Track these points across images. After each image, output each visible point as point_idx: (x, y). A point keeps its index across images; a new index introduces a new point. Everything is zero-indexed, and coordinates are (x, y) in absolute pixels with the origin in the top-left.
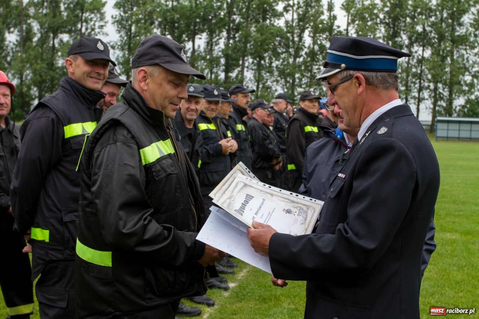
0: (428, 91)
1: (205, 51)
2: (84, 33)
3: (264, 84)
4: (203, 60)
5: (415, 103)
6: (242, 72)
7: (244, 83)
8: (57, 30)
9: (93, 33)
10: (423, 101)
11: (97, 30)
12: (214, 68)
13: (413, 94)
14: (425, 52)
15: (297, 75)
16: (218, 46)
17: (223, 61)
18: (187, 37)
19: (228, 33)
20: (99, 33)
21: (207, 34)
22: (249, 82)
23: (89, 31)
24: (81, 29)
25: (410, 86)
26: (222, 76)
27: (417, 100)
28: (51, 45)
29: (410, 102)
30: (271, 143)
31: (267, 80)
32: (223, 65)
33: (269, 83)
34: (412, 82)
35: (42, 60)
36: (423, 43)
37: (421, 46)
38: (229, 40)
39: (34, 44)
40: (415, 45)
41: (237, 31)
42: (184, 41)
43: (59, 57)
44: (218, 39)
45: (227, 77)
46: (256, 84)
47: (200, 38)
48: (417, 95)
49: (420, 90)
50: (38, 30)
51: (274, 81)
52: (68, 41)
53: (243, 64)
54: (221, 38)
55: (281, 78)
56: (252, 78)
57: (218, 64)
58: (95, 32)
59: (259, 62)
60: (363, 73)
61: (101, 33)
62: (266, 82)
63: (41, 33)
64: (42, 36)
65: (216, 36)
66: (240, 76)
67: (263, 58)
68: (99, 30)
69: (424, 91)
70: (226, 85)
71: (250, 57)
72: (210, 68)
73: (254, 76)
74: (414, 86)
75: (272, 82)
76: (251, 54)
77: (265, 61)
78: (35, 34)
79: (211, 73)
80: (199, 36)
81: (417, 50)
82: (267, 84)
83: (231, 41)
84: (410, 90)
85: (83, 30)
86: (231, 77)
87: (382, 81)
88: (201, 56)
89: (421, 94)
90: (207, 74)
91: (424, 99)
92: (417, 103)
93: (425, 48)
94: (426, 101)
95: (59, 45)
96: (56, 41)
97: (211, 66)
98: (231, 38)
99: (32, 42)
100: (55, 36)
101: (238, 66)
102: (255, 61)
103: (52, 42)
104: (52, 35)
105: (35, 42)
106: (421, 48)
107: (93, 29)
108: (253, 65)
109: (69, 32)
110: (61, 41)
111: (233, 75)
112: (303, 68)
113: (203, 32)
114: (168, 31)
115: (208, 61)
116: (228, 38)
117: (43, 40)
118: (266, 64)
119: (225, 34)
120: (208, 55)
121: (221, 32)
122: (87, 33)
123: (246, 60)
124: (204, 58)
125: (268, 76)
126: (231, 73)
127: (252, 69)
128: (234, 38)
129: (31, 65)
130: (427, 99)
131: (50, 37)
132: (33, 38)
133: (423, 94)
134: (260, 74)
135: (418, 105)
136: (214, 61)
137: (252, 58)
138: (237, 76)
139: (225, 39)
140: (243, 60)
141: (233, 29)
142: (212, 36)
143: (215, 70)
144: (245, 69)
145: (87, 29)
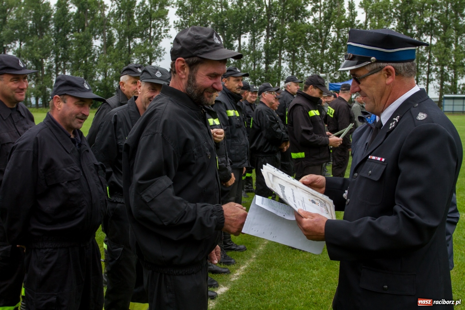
0: (436, 72)
1: (249, 47)
2: (153, 37)
3: (297, 72)
4: (248, 54)
5: (424, 84)
6: (279, 63)
7: (282, 72)
8: (132, 35)
9: (160, 36)
10: (431, 82)
11: (163, 34)
12: (257, 60)
13: (423, 76)
14: (432, 40)
15: (324, 64)
16: (260, 43)
17: (263, 54)
18: (234, 36)
19: (268, 31)
20: (164, 36)
21: (250, 33)
22: (285, 71)
23: (157, 34)
24: (150, 33)
25: (420, 69)
26: (264, 66)
27: (426, 81)
28: (127, 47)
29: (420, 83)
30: (279, 127)
31: (300, 69)
32: (264, 58)
33: (302, 71)
34: (422, 66)
35: (121, 59)
36: (431, 33)
37: (429, 35)
38: (268, 38)
39: (115, 47)
40: (423, 34)
41: (275, 29)
42: (233, 39)
43: (134, 57)
44: (260, 37)
45: (267, 68)
46: (291, 72)
47: (246, 37)
48: (426, 77)
49: (429, 73)
50: (117, 36)
51: (305, 70)
52: (140, 44)
53: (281, 56)
54: (262, 36)
55: (312, 67)
56: (288, 68)
57: (260, 57)
58: (161, 36)
59: (294, 54)
60: (392, 64)
61: (166, 36)
62: (300, 70)
63: (119, 38)
64: (120, 40)
65: (258, 35)
66: (278, 66)
67: (297, 51)
68: (165, 34)
69: (432, 73)
70: (267, 74)
71: (285, 51)
72: (254, 61)
73: (290, 66)
74: (424, 69)
75: (304, 71)
76: (287, 48)
77: (298, 54)
78: (115, 39)
79: (255, 65)
80: (244, 35)
81: (426, 38)
82: (300, 72)
83: (270, 38)
84: (420, 73)
85: (152, 34)
86: (270, 68)
87: (407, 71)
88: (246, 51)
89: (430, 76)
90: (252, 65)
91: (432, 80)
92: (426, 84)
93: (433, 37)
94: (434, 82)
95: (134, 47)
96: (132, 44)
97: (254, 59)
98: (270, 36)
99: (113, 45)
100: (131, 39)
101: (276, 58)
102: (290, 54)
103: (128, 45)
104: (128, 39)
105: (115, 45)
106: (429, 37)
107: (160, 34)
108: (288, 57)
109: (141, 36)
110: (135, 43)
111: (272, 66)
112: (329, 58)
113: (247, 32)
114: (220, 32)
115: (251, 55)
116: (268, 36)
117: (122, 44)
118: (299, 56)
119: (265, 32)
120: (252, 50)
121: (262, 31)
122: (155, 37)
123: (283, 53)
124: (249, 53)
125: (301, 66)
126: (271, 64)
127: (288, 61)
128: (273, 35)
129: (113, 63)
130: (435, 80)
131: (126, 40)
132: (113, 43)
133: (431, 75)
134: (294, 64)
135: (427, 85)
136: (256, 55)
137: (287, 51)
138: (275, 67)
139: (265, 36)
140: (280, 54)
141: (271, 28)
142: (254, 34)
143: (257, 62)
144: (282, 61)
145: (155, 33)
